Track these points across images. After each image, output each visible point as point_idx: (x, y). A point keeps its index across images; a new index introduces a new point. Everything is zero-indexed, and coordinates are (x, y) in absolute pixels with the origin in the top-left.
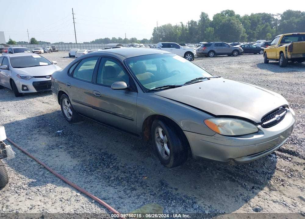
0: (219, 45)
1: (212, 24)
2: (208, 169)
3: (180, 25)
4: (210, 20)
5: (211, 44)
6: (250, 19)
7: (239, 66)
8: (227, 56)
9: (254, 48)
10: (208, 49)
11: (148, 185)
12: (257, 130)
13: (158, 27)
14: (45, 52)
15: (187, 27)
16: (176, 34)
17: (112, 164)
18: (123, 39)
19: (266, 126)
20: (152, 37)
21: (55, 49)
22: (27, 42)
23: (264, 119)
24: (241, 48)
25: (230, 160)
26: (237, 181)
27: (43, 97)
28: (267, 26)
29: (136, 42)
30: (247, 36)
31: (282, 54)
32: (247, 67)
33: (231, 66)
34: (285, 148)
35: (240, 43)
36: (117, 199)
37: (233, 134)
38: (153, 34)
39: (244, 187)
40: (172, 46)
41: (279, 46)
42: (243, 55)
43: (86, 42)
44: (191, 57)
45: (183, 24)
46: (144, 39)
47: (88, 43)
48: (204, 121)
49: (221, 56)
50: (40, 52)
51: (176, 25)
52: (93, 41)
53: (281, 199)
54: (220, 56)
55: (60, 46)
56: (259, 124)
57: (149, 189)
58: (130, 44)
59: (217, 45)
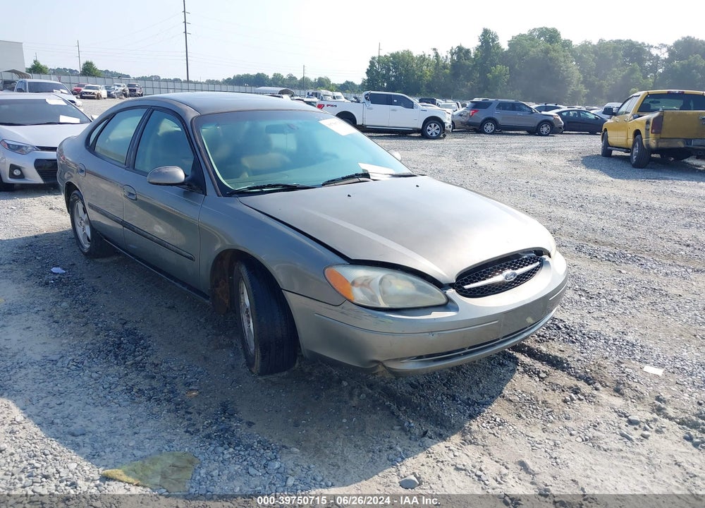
0: (508, 108)
1: (505, 58)
2: (345, 384)
3: (433, 54)
4: (503, 47)
5: (490, 103)
6: (595, 52)
7: (540, 159)
8: (526, 135)
9: (590, 119)
10: (481, 116)
11: (190, 410)
12: (444, 300)
13: (379, 56)
14: (110, 96)
15: (448, 61)
16: (421, 76)
17: (135, 356)
18: (299, 79)
19: (471, 293)
20: (366, 78)
21: (135, 91)
22: (76, 71)
23: (469, 278)
24: (559, 118)
25: (375, 365)
26: (398, 417)
27: (56, 196)
28: (633, 71)
29: (328, 89)
30: (585, 91)
31: (638, 137)
32: (558, 161)
33: (521, 158)
34: (545, 349)
35: (561, 106)
36: (104, 435)
37: (383, 305)
38: (368, 72)
39: (406, 431)
40: (395, 101)
41: (634, 118)
42: (562, 133)
43: (213, 81)
44: (438, 129)
45: (440, 54)
46: (347, 82)
47: (217, 82)
48: (324, 270)
49: (513, 132)
50: (98, 96)
51: (422, 54)
52: (229, 79)
53: (477, 464)
54: (510, 132)
55: (148, 84)
56: (451, 285)
57: (190, 419)
58: (311, 91)
59: (503, 106)
